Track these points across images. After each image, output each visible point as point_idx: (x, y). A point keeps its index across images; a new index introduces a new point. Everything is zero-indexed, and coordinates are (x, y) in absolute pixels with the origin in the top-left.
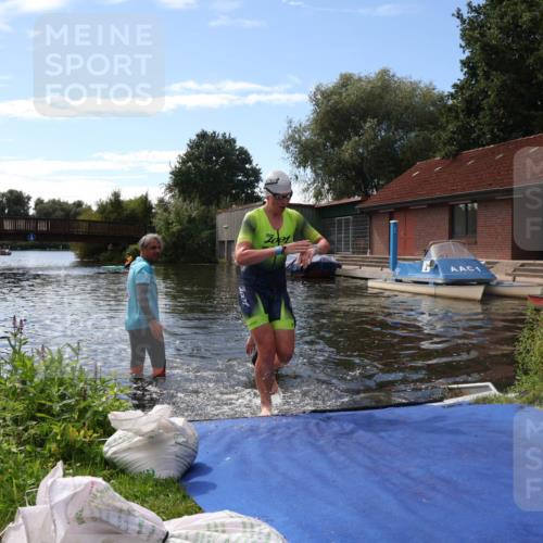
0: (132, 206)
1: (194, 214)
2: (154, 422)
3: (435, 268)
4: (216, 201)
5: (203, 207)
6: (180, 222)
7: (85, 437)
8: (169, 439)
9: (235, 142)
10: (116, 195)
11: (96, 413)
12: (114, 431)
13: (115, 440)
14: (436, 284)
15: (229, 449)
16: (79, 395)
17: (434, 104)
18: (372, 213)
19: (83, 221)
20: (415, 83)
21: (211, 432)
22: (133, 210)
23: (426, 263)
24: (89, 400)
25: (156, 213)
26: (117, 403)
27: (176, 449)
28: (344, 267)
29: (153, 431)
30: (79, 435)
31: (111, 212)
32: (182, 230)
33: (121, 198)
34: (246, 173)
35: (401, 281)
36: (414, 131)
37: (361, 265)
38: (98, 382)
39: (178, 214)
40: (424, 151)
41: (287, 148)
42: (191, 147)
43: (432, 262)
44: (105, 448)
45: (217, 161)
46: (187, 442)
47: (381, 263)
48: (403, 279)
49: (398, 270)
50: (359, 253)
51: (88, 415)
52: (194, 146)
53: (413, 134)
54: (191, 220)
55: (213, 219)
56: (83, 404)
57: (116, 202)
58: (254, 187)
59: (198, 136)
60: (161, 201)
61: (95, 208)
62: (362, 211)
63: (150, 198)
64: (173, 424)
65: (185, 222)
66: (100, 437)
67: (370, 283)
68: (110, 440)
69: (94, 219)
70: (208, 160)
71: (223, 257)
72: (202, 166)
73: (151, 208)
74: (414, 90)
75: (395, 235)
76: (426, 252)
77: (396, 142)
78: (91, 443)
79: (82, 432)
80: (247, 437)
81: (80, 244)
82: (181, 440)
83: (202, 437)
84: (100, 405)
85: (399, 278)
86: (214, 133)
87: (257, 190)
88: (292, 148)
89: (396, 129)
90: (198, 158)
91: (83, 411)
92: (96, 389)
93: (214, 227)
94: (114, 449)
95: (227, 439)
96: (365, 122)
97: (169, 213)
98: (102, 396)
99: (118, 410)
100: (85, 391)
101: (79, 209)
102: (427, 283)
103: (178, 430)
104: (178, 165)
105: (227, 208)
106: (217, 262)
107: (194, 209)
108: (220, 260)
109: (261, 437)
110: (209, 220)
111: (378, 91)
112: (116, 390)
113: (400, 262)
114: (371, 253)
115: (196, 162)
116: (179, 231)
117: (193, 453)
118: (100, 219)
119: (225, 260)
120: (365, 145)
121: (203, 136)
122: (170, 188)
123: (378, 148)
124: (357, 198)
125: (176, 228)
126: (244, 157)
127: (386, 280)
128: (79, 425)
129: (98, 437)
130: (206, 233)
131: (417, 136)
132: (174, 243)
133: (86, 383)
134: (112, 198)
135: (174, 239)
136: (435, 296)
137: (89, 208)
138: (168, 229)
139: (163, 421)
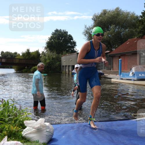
0: (33, 54)
1: (54, 57)
2: (39, 124)
3: (134, 74)
4: (61, 53)
5: (57, 55)
6: (49, 59)
7: (16, 129)
8: (44, 130)
9: (67, 33)
10: (28, 50)
11: (20, 121)
12: (26, 127)
13: (26, 130)
14: (134, 80)
15: (64, 133)
16: (14, 115)
17: (134, 19)
18: (113, 56)
19: (17, 59)
20: (129, 13)
21: (58, 128)
22: (34, 55)
23: (131, 73)
24: (18, 117)
25: (42, 56)
26: (27, 118)
27: (46, 133)
28: (105, 74)
29: (38, 127)
30: (14, 129)
31: (27, 56)
32: (50, 62)
33: (30, 51)
34: (71, 43)
35: (122, 79)
36: (127, 29)
37: (109, 74)
38: (21, 111)
39: (49, 57)
40: (131, 36)
41: (85, 35)
42: (53, 35)
43: (133, 73)
44: (23, 133)
45: (61, 39)
46: (50, 131)
47: (116, 73)
48: (123, 78)
49: (121, 75)
50: (109, 70)
51: (17, 122)
52: (54, 34)
53: (127, 30)
54: (53, 59)
55: (60, 58)
56: (15, 119)
57: (28, 53)
58: (74, 48)
59: (55, 31)
60: (43, 52)
61: (21, 55)
62: (110, 56)
63: (39, 51)
64: (45, 125)
65: (51, 59)
66: (21, 129)
67: (112, 80)
68: (24, 130)
69: (21, 58)
70: (58, 39)
71: (64, 71)
72: (56, 41)
73: (40, 54)
74: (128, 15)
75: (121, 64)
76: (131, 69)
77: (121, 32)
78: (18, 131)
79: (15, 128)
80: (71, 130)
81: (16, 66)
82: (48, 130)
83: (55, 130)
84: (21, 119)
85: (122, 78)
86: (61, 30)
87: (74, 49)
88: (87, 35)
89: (121, 28)
90: (55, 38)
91: (15, 121)
92: (20, 114)
93: (61, 61)
94: (26, 133)
95: (64, 130)
96: (111, 26)
97: (46, 56)
98: (22, 116)
99: (27, 120)
100: (17, 114)
101: (16, 55)
102: (131, 80)
103: (47, 127)
104: (49, 41)
105: (65, 55)
106: (62, 73)
107: (54, 55)
108: (62, 72)
109: (75, 130)
110: (59, 59)
111: (115, 15)
112: (27, 114)
113: (122, 73)
114: (113, 70)
115: (54, 40)
116: (49, 62)
117: (52, 135)
118: (22, 58)
119: (64, 72)
120: (111, 34)
121: (57, 31)
122: (46, 48)
123: (115, 35)
124: (108, 51)
125: (48, 61)
126: (71, 38)
127: (117, 79)
128: (14, 125)
129: (20, 129)
130: (58, 63)
131: (128, 30)
132: (47, 66)
133: (17, 111)
134: (27, 51)
135: (48, 65)
136: (134, 84)
137: (19, 55)
138: (45, 62)
139: (42, 124)
